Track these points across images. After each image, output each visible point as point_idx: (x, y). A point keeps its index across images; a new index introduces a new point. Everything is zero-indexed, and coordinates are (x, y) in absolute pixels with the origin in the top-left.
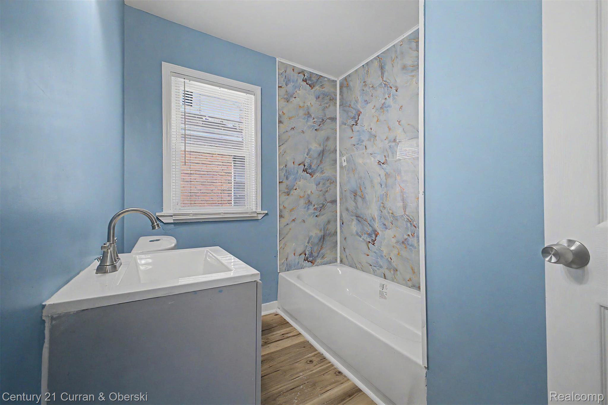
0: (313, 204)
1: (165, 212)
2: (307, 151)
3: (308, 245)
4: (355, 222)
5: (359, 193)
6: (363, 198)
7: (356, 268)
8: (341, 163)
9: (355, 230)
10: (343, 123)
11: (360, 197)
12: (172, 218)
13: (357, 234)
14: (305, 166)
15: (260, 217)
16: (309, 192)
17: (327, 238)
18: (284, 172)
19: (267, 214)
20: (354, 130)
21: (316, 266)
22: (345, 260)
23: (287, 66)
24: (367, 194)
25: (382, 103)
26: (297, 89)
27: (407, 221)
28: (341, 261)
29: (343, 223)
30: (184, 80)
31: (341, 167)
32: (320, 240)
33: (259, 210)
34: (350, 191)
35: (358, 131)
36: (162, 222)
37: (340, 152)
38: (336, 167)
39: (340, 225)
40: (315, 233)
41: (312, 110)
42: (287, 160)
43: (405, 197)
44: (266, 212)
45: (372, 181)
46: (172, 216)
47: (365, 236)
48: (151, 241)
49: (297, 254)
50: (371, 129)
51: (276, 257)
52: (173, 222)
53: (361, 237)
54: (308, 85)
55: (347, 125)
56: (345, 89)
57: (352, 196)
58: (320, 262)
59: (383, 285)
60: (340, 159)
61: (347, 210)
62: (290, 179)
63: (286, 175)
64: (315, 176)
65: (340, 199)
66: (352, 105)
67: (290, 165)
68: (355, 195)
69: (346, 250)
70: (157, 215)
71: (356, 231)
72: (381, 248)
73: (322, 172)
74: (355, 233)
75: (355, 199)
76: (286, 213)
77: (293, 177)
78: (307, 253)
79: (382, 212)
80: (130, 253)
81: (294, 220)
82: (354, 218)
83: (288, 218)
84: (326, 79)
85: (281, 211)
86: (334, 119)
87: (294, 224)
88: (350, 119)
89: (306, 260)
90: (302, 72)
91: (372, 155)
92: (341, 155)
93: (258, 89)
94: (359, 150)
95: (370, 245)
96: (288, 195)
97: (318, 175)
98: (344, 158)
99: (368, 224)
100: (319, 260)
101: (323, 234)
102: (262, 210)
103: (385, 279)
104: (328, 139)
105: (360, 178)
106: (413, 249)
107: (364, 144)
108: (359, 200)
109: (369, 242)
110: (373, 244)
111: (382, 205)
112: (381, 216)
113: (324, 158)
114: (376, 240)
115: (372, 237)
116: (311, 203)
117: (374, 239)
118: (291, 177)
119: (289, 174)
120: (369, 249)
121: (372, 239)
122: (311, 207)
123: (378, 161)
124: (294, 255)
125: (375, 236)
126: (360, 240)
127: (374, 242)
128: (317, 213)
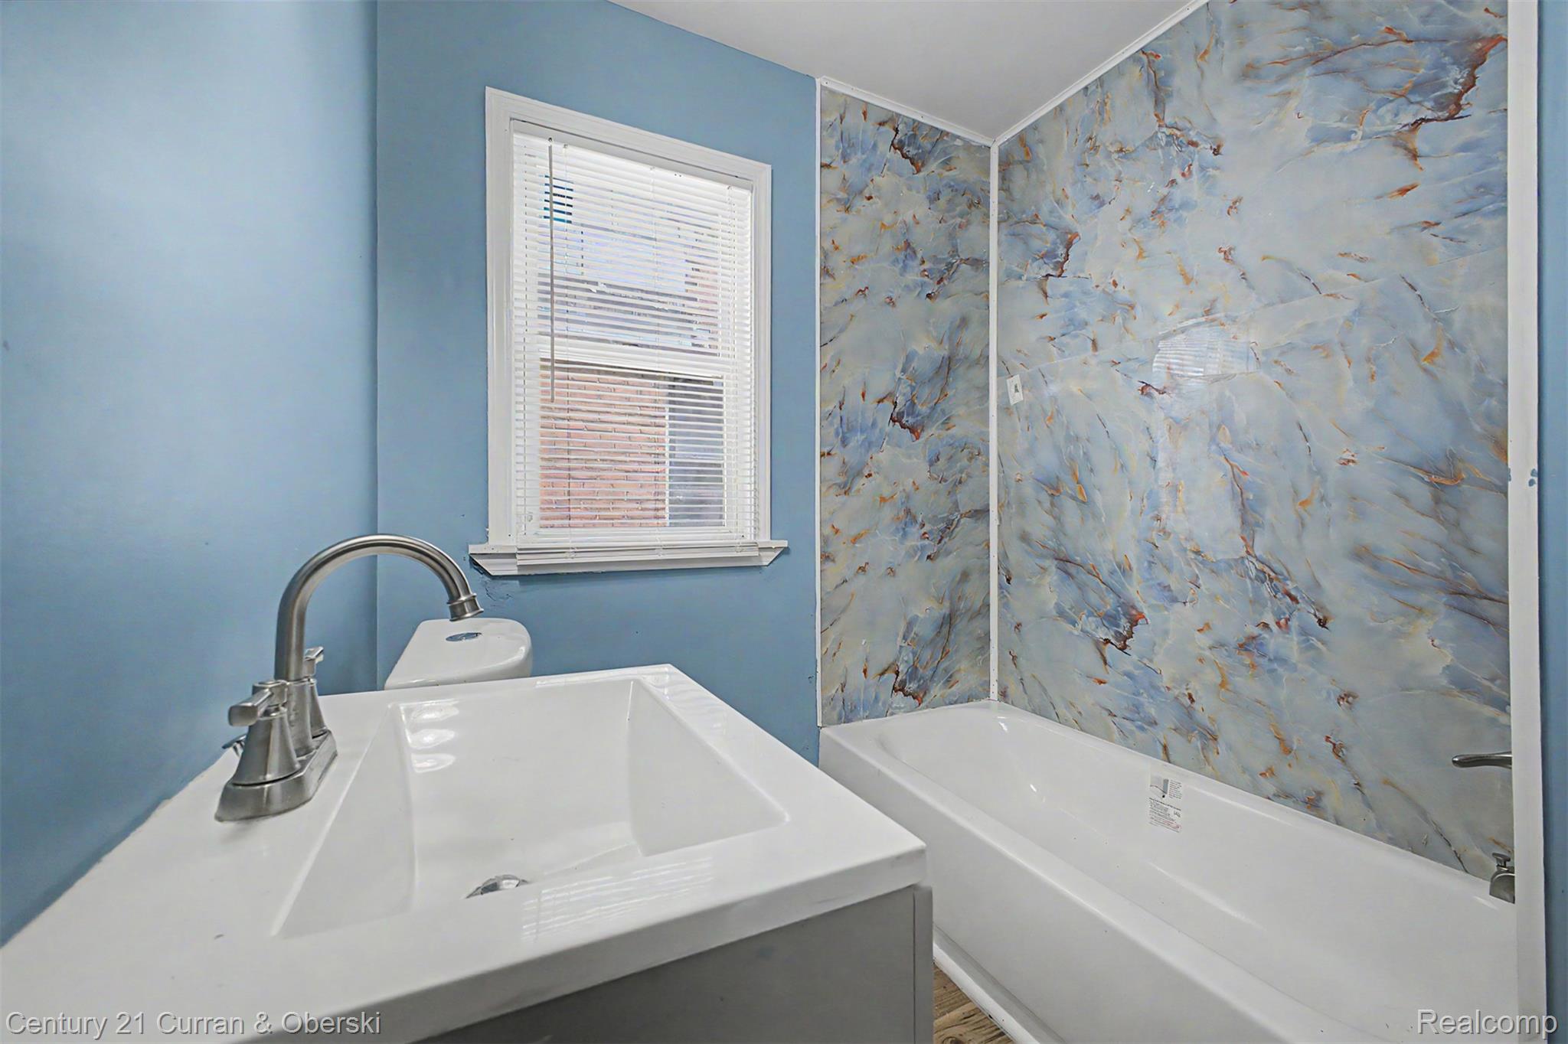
0: (919, 521)
1: (497, 541)
2: (902, 360)
3: (903, 645)
4: (1053, 576)
5: (1068, 486)
6: (1084, 502)
7: (1058, 719)
8: (1003, 395)
9: (1054, 602)
10: (1008, 276)
11: (1074, 498)
12: (512, 560)
13: (1062, 614)
14: (895, 404)
15: (767, 558)
16: (908, 485)
17: (961, 624)
18: (837, 421)
19: (785, 551)
20: (1049, 293)
21: (927, 707)
22: (1014, 690)
23: (848, 102)
24: (1099, 490)
25: (1159, 196)
26: (873, 173)
27: (1257, 577)
28: (1003, 695)
29: (1008, 580)
30: (547, 143)
31: (1005, 409)
32: (939, 631)
33: (764, 539)
34: (1038, 480)
35: (1066, 295)
36: (485, 573)
37: (1001, 360)
38: (987, 409)
39: (1000, 587)
40: (926, 611)
41: (918, 237)
42: (844, 387)
43: (1248, 499)
44: (785, 544)
45: (1117, 451)
46: (513, 555)
47: (1090, 623)
48: (451, 639)
49: (873, 671)
50: (1115, 284)
51: (812, 679)
52: (515, 572)
53: (1074, 623)
54: (908, 160)
55: (1024, 278)
56: (1015, 172)
57: (1045, 498)
58: (938, 695)
59: (1166, 781)
60: (1001, 385)
61: (1025, 538)
62: (853, 443)
63: (841, 431)
64: (925, 435)
65: (1000, 506)
66: (1044, 216)
67: (854, 402)
68: (1053, 488)
69: (1021, 661)
70: (470, 552)
71: (1057, 604)
72: (1151, 661)
73: (947, 423)
74: (1054, 613)
75: (1052, 504)
76: (839, 547)
77: (860, 437)
78: (902, 668)
79: (1157, 547)
81: (862, 569)
82: (1051, 564)
83: (845, 563)
84: (958, 142)
85: (825, 540)
86: (979, 264)
87: (862, 579)
88: (1037, 260)
89: (900, 690)
90: (890, 120)
91: (1118, 367)
92: (1005, 371)
93: (763, 173)
94: (1067, 353)
95: (1111, 651)
96: (846, 493)
97: (932, 432)
98: (1016, 379)
99: (1103, 583)
100: (936, 691)
101: (948, 613)
102: (771, 539)
103: (1170, 762)
104: (964, 322)
105: (1074, 440)
106: (1280, 670)
107: (1089, 332)
108: (1070, 508)
109: (1107, 641)
110: (1122, 649)
111: (1156, 524)
112: (1151, 559)
113: (951, 379)
114: (1132, 637)
115: (1118, 626)
116: (914, 520)
117: (1125, 633)
118: (857, 439)
119: (851, 429)
120: (1105, 663)
121: (1117, 632)
122: (915, 531)
123: (1143, 383)
124: (865, 674)
125: (1129, 622)
126: (1071, 633)
127: (1125, 642)
128: (931, 547)
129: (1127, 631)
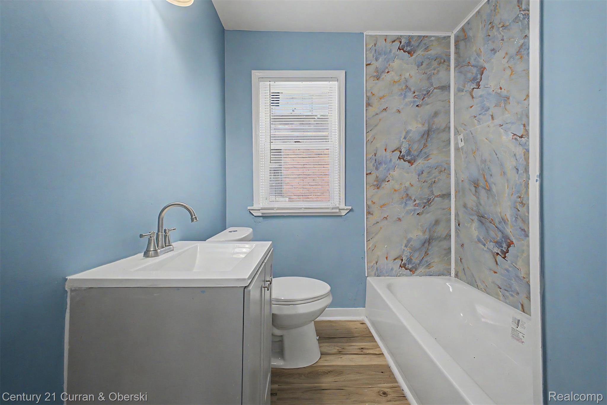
0: (413, 199)
1: (255, 207)
2: (404, 134)
3: (405, 249)
4: (476, 223)
5: (482, 183)
6: (489, 190)
7: (477, 287)
8: (456, 144)
10: (459, 90)
11: (484, 188)
12: (259, 211)
13: (479, 241)
14: (401, 152)
15: (343, 213)
16: (407, 184)
17: (434, 243)
18: (374, 161)
19: (351, 210)
20: (474, 96)
21: (417, 276)
22: (461, 274)
23: (376, 37)
24: (495, 184)
25: (520, 44)
26: (390, 62)
28: (457, 275)
29: (459, 225)
30: (269, 83)
31: (457, 149)
32: (423, 244)
33: (342, 206)
34: (470, 180)
35: (481, 96)
36: (253, 215)
37: (456, 128)
38: (449, 150)
39: (456, 228)
40: (417, 236)
41: (411, 83)
42: (377, 147)
44: (350, 208)
45: (502, 165)
47: (491, 245)
48: (229, 232)
49: (391, 258)
50: (501, 88)
51: (363, 258)
52: (261, 215)
53: (485, 245)
54: (406, 53)
55: (464, 91)
56: (462, 44)
57: (473, 189)
58: (423, 271)
59: (519, 321)
60: (456, 139)
61: (465, 206)
62: (381, 169)
63: (376, 164)
64: (415, 164)
65: (456, 192)
66: (473, 62)
67: (381, 153)
68: (476, 185)
69: (464, 261)
70: (248, 209)
71: (477, 236)
72: (516, 264)
73: (427, 158)
74: (477, 240)
75: (476, 191)
76: (375, 209)
77: (384, 166)
78: (404, 258)
79: (519, 211)
80: (205, 241)
81: (385, 218)
82: (475, 218)
83: (377, 215)
84: (433, 38)
85: (368, 206)
86: (446, 88)
87: (385, 222)
88: (469, 82)
89: (403, 267)
90: (399, 39)
91: (502, 127)
92: (457, 132)
93: (341, 74)
94: (481, 123)
95: (499, 258)
96: (378, 188)
97: (420, 162)
98: (461, 136)
99: (496, 227)
100: (421, 270)
101: (428, 237)
102: (345, 206)
103: (524, 312)
104: (436, 114)
105: (484, 161)
107: (490, 112)
108: (483, 193)
109: (498, 254)
110: (504, 258)
111: (519, 199)
112: (516, 216)
113: (429, 139)
114: (508, 252)
115: (502, 247)
116: (410, 198)
117: (505, 250)
118: (382, 167)
119: (380, 163)
120: (497, 263)
121: (501, 250)
122: (411, 203)
123: (513, 133)
124: (387, 259)
125: (507, 245)
126: (483, 249)
127: (505, 254)
128: (420, 210)
129: (506, 250)
